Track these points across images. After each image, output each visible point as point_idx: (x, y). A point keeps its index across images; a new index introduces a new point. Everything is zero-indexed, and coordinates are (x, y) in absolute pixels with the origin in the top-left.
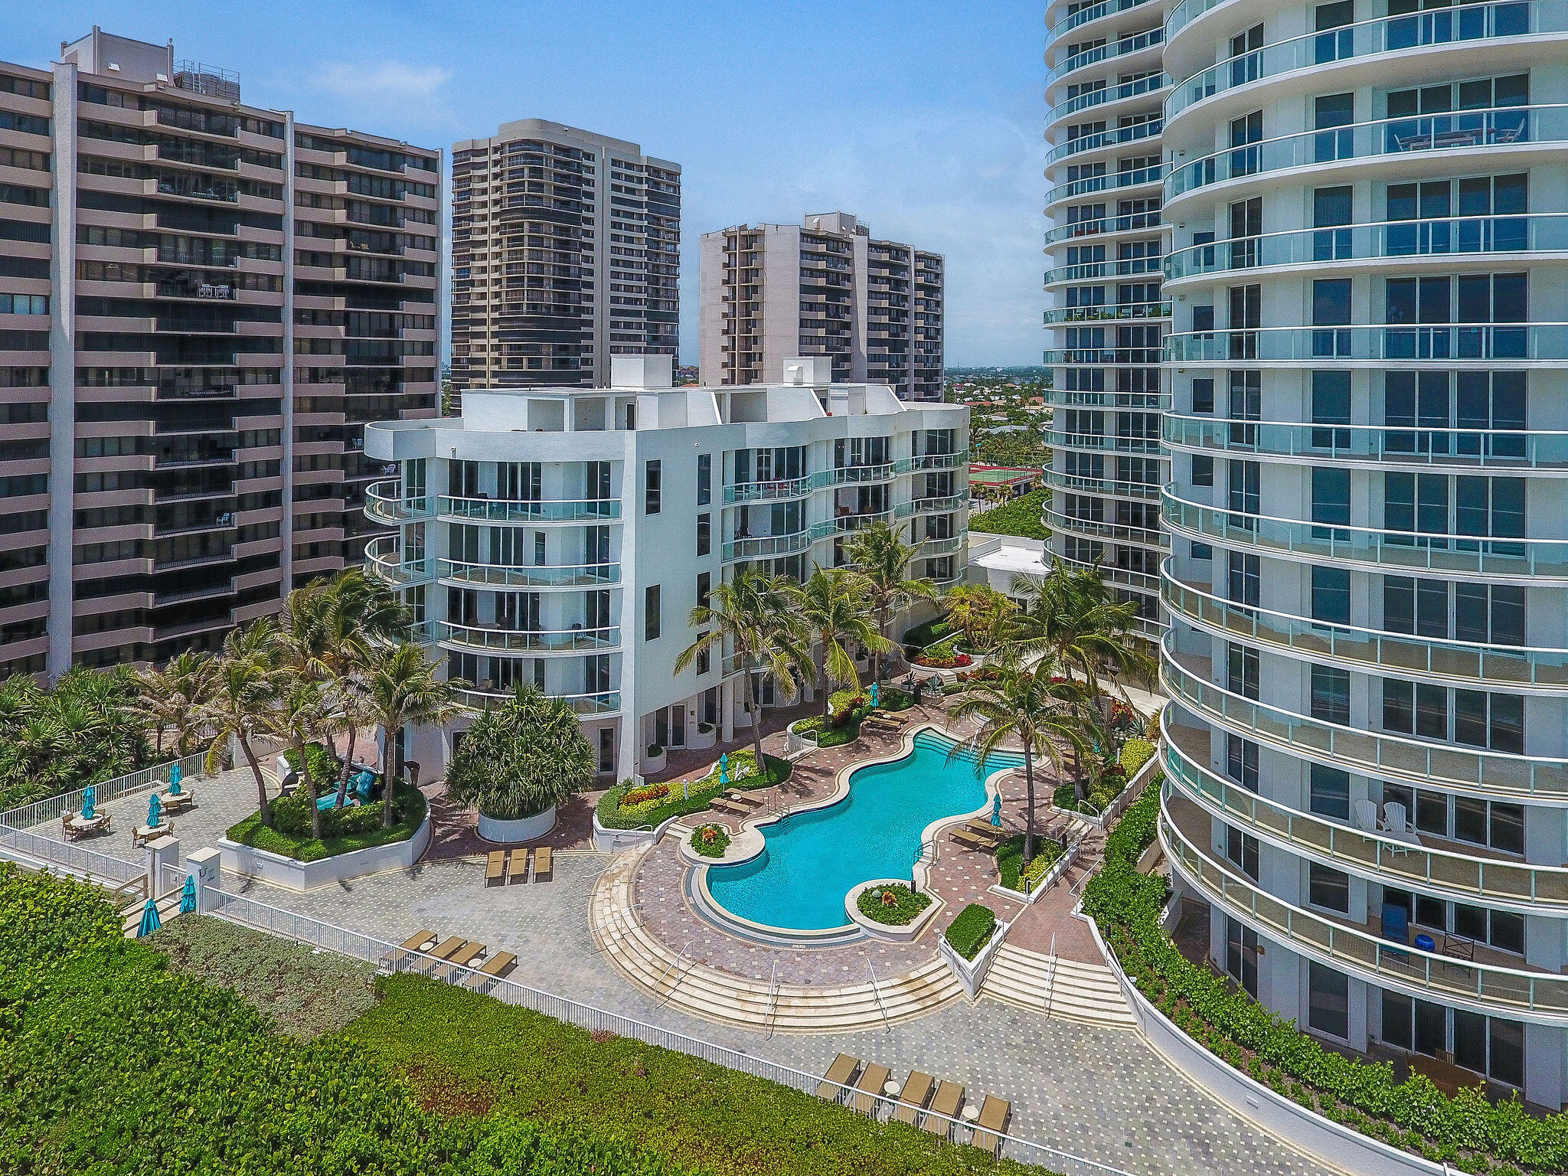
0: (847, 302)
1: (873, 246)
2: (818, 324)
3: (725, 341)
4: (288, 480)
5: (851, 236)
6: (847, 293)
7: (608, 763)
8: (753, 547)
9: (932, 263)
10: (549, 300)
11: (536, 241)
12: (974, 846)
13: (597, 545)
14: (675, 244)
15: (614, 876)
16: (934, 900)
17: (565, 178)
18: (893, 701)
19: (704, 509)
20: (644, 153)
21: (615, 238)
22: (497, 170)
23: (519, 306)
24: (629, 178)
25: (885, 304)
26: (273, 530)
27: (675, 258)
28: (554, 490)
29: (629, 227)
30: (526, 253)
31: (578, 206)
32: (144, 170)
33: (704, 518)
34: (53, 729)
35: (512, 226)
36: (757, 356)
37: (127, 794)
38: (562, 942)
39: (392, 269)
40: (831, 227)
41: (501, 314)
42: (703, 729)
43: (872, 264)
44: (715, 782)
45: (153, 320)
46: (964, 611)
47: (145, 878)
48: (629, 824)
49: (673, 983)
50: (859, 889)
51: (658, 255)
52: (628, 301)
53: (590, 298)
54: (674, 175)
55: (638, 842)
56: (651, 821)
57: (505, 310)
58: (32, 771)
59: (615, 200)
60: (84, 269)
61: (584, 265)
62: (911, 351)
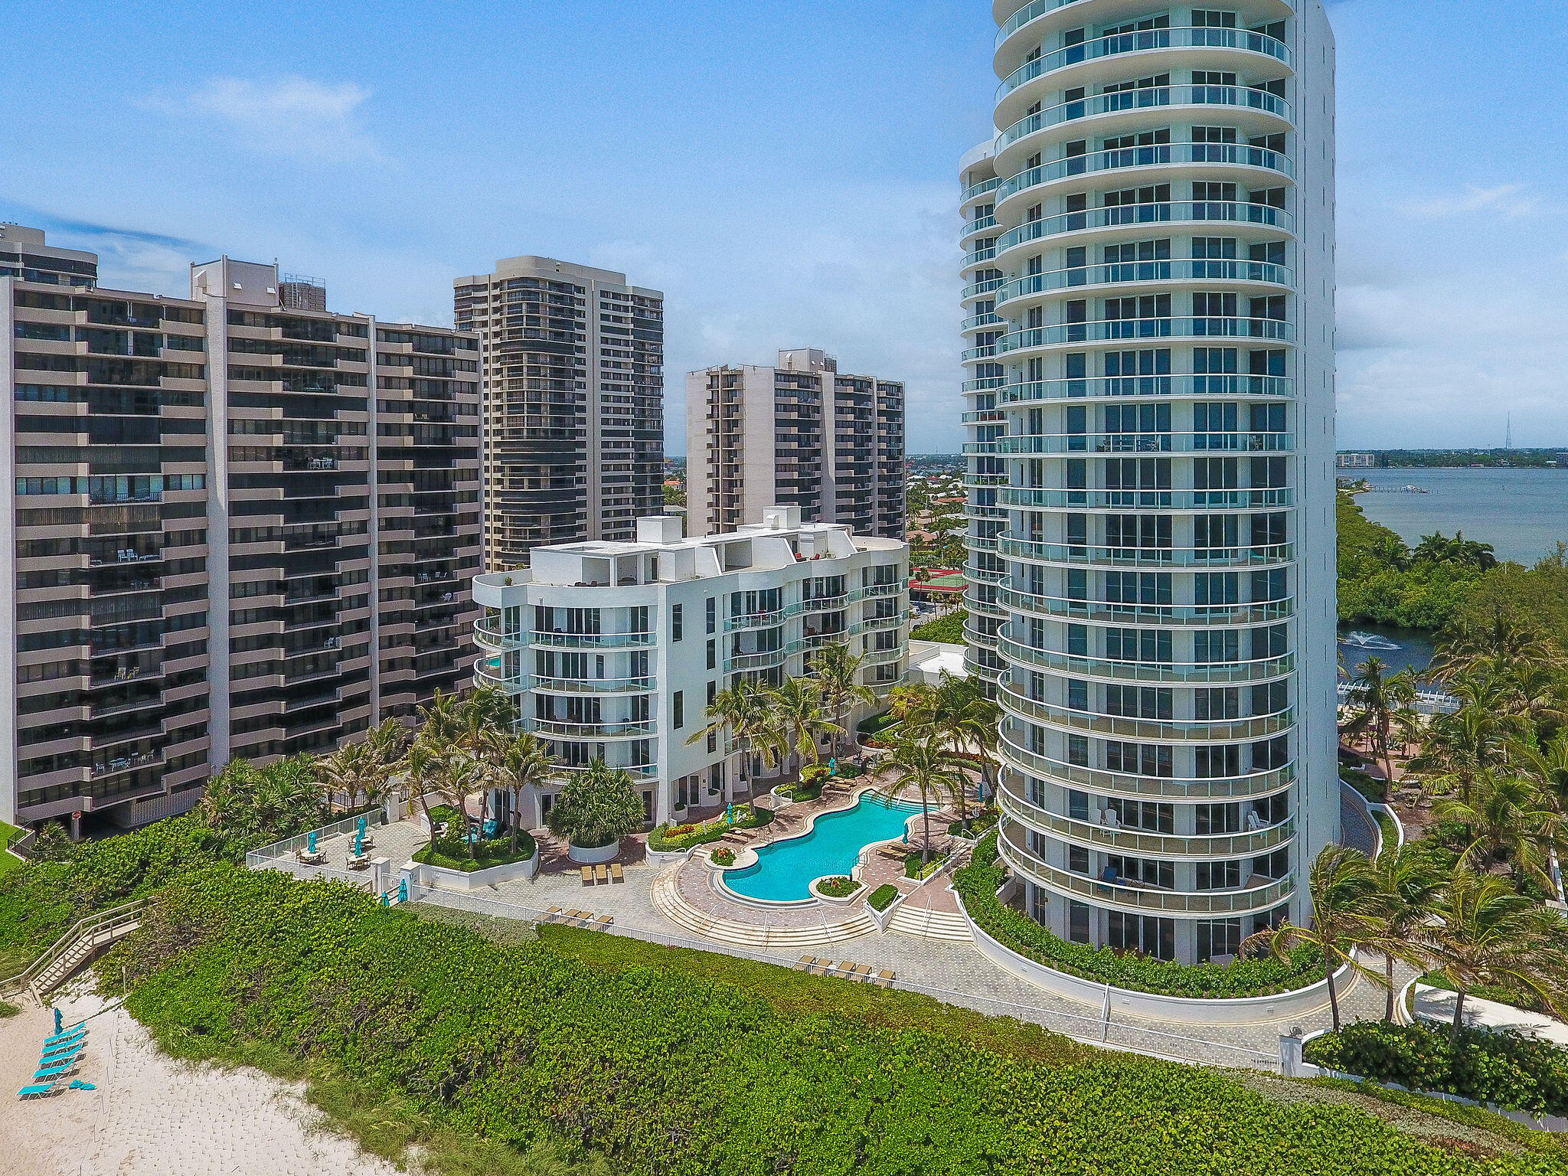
0: (817, 431)
1: (840, 381)
2: (790, 453)
3: (710, 468)
4: (376, 608)
5: (820, 372)
6: (817, 424)
7: (650, 816)
8: (744, 663)
9: (894, 391)
10: (546, 425)
11: (535, 371)
12: (891, 856)
13: (639, 664)
14: (659, 367)
15: (664, 879)
16: (863, 885)
17: (560, 310)
18: (847, 771)
19: (711, 637)
20: (630, 283)
21: (605, 364)
22: (497, 304)
23: (520, 431)
24: (617, 308)
25: (850, 431)
26: (363, 650)
27: (659, 381)
28: (609, 627)
29: (617, 353)
30: (525, 382)
31: (571, 337)
32: (271, 374)
33: (711, 644)
34: (274, 797)
35: (513, 357)
36: (739, 483)
37: (326, 839)
38: (637, 912)
39: (445, 435)
40: (802, 366)
41: (503, 438)
42: (712, 792)
43: (839, 396)
44: (724, 824)
45: (281, 490)
46: (902, 706)
47: (371, 883)
48: (670, 848)
49: (708, 928)
50: (819, 880)
51: (643, 377)
52: (617, 422)
53: (583, 421)
54: (657, 302)
55: (677, 860)
56: (686, 845)
57: (506, 434)
58: (263, 824)
59: (604, 329)
60: (232, 453)
61: (577, 391)
62: (874, 472)
